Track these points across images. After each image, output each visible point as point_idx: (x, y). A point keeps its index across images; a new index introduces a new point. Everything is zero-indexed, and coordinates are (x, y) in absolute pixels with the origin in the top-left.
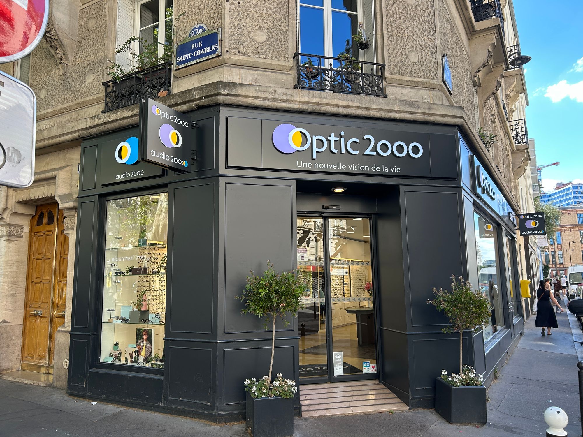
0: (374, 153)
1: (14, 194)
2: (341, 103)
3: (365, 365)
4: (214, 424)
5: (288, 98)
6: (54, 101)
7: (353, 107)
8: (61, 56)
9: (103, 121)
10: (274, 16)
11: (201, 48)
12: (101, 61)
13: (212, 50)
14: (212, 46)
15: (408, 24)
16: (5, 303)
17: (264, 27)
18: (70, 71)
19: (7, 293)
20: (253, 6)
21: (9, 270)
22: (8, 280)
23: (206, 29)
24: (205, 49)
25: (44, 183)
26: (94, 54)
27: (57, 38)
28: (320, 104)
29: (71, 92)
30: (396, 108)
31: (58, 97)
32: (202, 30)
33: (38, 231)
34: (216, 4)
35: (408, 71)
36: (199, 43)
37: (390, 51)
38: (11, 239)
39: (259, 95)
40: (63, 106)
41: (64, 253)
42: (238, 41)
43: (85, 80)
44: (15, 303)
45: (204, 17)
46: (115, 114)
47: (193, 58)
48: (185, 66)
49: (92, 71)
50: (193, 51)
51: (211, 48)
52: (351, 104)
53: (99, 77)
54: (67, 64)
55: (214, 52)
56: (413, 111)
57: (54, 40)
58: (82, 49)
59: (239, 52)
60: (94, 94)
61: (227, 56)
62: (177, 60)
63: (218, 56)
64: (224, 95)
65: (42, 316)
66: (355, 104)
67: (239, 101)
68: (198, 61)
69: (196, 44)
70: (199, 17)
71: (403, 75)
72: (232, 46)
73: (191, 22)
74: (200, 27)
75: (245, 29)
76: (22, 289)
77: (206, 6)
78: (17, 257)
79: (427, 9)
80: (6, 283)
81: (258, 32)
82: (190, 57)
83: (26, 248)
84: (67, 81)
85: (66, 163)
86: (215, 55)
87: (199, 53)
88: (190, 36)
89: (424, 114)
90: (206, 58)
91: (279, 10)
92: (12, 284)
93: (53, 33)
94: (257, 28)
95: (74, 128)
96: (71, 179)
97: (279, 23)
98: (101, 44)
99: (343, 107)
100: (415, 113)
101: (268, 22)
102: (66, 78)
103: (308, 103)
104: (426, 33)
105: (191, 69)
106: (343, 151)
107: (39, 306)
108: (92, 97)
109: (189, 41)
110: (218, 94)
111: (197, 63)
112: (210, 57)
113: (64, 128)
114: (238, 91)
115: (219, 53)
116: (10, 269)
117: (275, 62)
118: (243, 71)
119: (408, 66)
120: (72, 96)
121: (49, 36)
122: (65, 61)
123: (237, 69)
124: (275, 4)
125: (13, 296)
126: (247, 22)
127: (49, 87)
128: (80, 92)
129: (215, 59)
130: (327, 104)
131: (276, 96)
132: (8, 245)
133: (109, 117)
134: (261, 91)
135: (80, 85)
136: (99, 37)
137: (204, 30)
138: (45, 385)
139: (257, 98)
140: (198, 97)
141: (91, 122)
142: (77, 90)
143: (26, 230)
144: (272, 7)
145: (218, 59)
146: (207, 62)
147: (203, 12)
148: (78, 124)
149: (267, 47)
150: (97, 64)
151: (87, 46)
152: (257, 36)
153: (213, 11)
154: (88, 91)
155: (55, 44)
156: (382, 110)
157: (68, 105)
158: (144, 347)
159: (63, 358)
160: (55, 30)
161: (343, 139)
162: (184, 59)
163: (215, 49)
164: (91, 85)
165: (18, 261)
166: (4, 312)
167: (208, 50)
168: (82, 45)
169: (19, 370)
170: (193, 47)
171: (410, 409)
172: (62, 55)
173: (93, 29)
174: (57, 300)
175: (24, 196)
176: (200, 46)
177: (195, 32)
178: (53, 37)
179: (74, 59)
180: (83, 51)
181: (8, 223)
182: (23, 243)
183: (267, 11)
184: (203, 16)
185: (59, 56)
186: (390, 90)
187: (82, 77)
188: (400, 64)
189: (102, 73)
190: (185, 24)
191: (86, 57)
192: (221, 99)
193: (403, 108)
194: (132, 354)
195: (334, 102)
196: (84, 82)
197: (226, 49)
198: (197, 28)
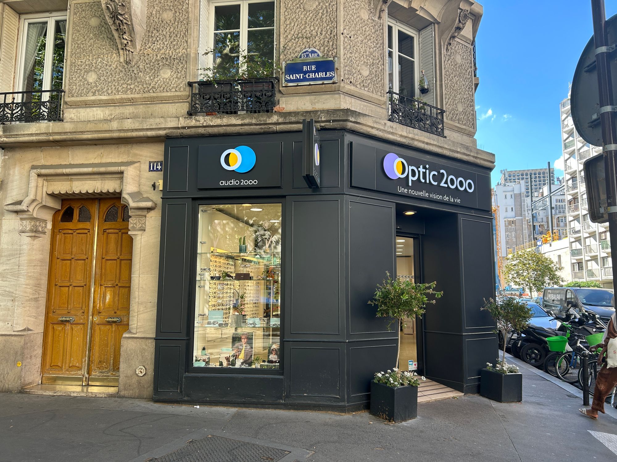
0: (446, 186)
1: (45, 184)
2: (426, 140)
3: (410, 363)
4: (344, 414)
5: (394, 131)
6: (110, 88)
7: (433, 145)
8: (127, 42)
9: (203, 124)
10: (374, 54)
11: (314, 72)
12: (182, 59)
13: (328, 76)
14: (328, 73)
15: (457, 79)
16: (28, 308)
17: (367, 63)
18: (135, 60)
19: (31, 296)
20: (360, 42)
21: (33, 271)
22: (31, 282)
23: (321, 55)
24: (320, 73)
25: (96, 176)
26: (172, 49)
27: (130, 23)
28: (413, 139)
29: (138, 83)
30: (459, 150)
31: (116, 84)
32: (316, 55)
33: (65, 228)
34: (331, 34)
35: (457, 118)
36: (313, 66)
37: (447, 100)
38: (37, 235)
39: (375, 126)
40: (125, 96)
41: (106, 255)
42: (350, 73)
43: (158, 74)
44: (38, 308)
45: (317, 42)
46: (219, 120)
47: (305, 79)
48: (296, 85)
49: (170, 66)
50: (305, 73)
51: (326, 74)
52: (432, 142)
53: (179, 74)
54: (132, 52)
55: (331, 78)
56: (468, 153)
57: (125, 25)
58: (154, 40)
59: (351, 82)
60: (172, 90)
61: (342, 84)
62: (285, 77)
63: (334, 83)
64: (351, 122)
65: (74, 323)
66: (435, 143)
67: (362, 129)
68: (312, 83)
69: (308, 66)
70: (311, 42)
71: (454, 121)
72: (346, 76)
73: (301, 44)
74: (313, 52)
75: (355, 62)
76: (43, 293)
77: (319, 33)
78: (41, 256)
79: (468, 69)
80: (29, 285)
81: (363, 67)
82: (301, 78)
83: (48, 247)
84: (131, 69)
85: (130, 159)
86: (331, 82)
87: (312, 75)
88: (301, 57)
89: (474, 157)
90: (320, 82)
91: (377, 50)
92: (35, 286)
93: (127, 16)
94: (362, 62)
95: (159, 125)
96: (140, 176)
97: (378, 61)
98: (182, 41)
99: (427, 144)
100: (469, 155)
101: (370, 59)
102: (130, 66)
103: (406, 137)
104: (467, 89)
105: (301, 89)
106: (428, 182)
107: (69, 312)
108: (169, 94)
109: (301, 62)
110: (347, 120)
111: (310, 85)
112: (326, 82)
113: (144, 123)
114: (361, 120)
115: (335, 79)
116: (34, 269)
117: (374, 96)
118: (353, 100)
119: (457, 114)
120: (139, 88)
121: (121, 19)
122: (132, 48)
123: (349, 98)
124: (375, 44)
125: (36, 300)
126: (356, 56)
127: (103, 71)
128: (152, 85)
129: (331, 85)
130: (417, 140)
131: (386, 129)
132: (32, 242)
133: (212, 121)
134: (376, 122)
135: (152, 78)
136: (179, 33)
137: (318, 55)
138: (106, 396)
139: (373, 128)
140: (325, 119)
141: (186, 123)
142: (147, 82)
143: (49, 226)
144: (373, 46)
145: (333, 85)
146: (321, 86)
147: (315, 38)
148: (166, 121)
149: (369, 81)
150: (176, 61)
151: (161, 38)
152: (363, 70)
153: (327, 40)
154: (164, 86)
155: (125, 28)
156: (450, 150)
157: (133, 96)
158: (244, 350)
159: (133, 365)
160: (130, 15)
161: (427, 171)
162: (294, 78)
163: (331, 76)
164: (168, 80)
165: (42, 261)
166: (27, 318)
167: (323, 75)
168: (153, 35)
169: (38, 385)
170: (305, 68)
171: (464, 395)
172: (129, 41)
173: (169, 21)
174: (98, 305)
175: (62, 188)
176: (313, 69)
177: (307, 55)
178: (125, 21)
179: (142, 48)
180: (156, 42)
181: (35, 216)
182: (45, 241)
183: (370, 49)
184: (315, 42)
185: (125, 42)
186: (446, 132)
187: (154, 70)
188: (453, 112)
189: (183, 71)
190: (294, 45)
191: (159, 49)
192: (350, 125)
193: (463, 151)
194: (228, 358)
195: (422, 138)
196: (158, 75)
197: (342, 78)
198: (309, 51)
